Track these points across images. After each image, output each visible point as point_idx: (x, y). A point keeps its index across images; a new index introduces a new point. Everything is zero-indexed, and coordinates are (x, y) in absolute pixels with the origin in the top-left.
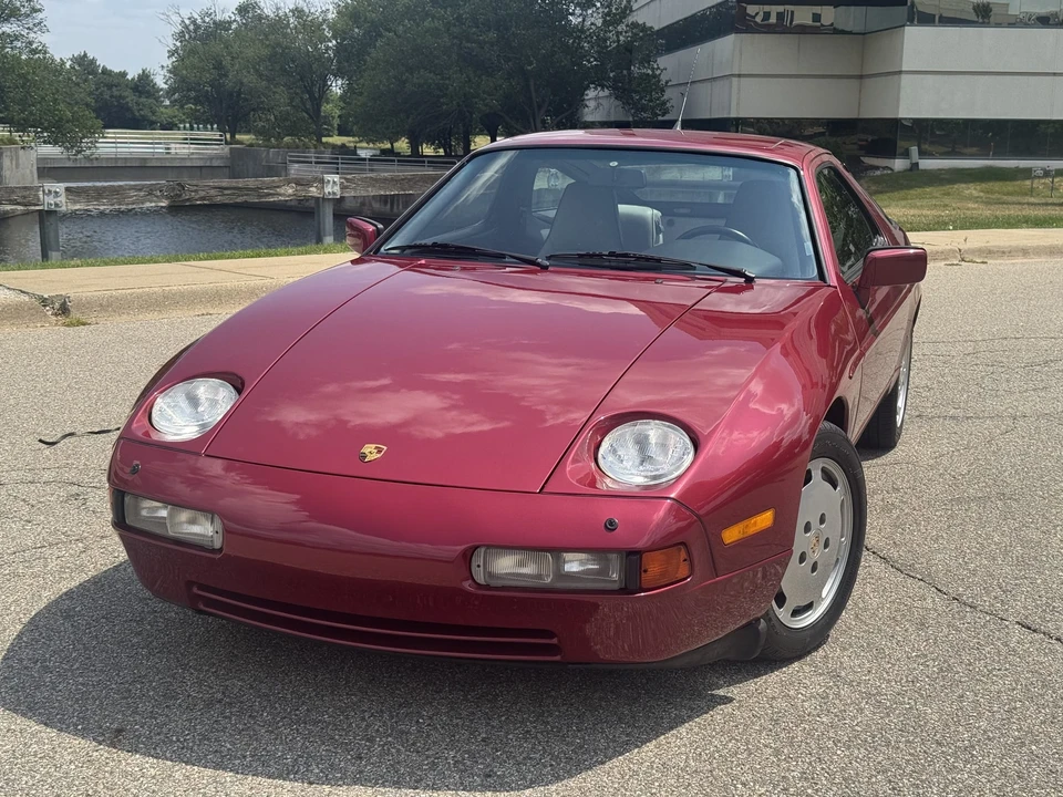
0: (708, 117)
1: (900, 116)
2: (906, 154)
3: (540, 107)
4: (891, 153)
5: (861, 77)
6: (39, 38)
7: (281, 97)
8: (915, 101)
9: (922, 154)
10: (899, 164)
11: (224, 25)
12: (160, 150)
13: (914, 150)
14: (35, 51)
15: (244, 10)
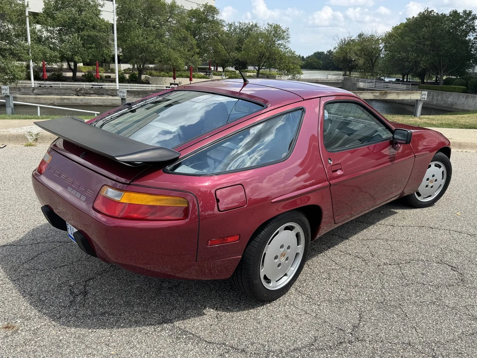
3: (443, 67)
6: (288, 45)
7: (361, 62)
11: (353, 41)
14: (287, 49)
15: (360, 36)
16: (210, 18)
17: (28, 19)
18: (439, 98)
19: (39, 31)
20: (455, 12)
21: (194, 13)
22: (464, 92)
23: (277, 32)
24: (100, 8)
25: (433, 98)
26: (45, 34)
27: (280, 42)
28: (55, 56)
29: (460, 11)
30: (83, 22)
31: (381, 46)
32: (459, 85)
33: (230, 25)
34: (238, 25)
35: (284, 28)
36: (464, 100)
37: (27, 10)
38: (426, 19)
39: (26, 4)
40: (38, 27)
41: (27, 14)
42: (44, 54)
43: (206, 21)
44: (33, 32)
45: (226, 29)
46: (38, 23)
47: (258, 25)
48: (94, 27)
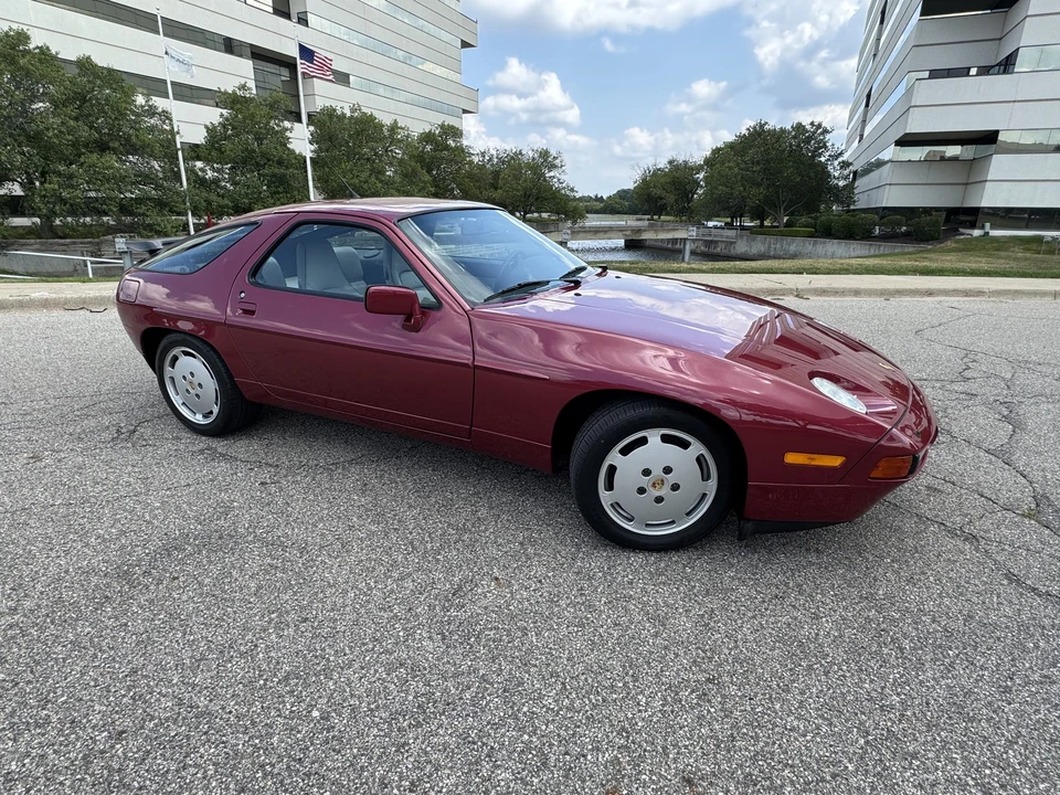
0: (874, 206)
1: (982, 205)
2: (983, 227)
3: (783, 202)
4: (973, 226)
5: (967, 184)
6: (563, 177)
7: (670, 198)
8: (993, 196)
9: (992, 228)
10: (977, 233)
11: (659, 170)
12: (624, 223)
13: (988, 225)
15: (670, 162)
16: (451, 143)
17: (180, 153)
18: (778, 246)
19: (201, 170)
20: (799, 125)
21: (427, 138)
22: (811, 236)
23: (546, 160)
24: (288, 134)
25: (769, 247)
26: (210, 174)
27: (552, 174)
28: (227, 205)
29: (806, 122)
30: (263, 155)
31: (701, 176)
32: (805, 226)
33: (483, 154)
34: (495, 153)
35: (553, 153)
36: (811, 247)
37: (178, 140)
38: (759, 135)
39: (176, 130)
40: (199, 164)
41: (179, 146)
42: (209, 203)
43: (447, 148)
44: (191, 171)
45: (476, 159)
46: (199, 158)
47: (524, 152)
48: (280, 163)
